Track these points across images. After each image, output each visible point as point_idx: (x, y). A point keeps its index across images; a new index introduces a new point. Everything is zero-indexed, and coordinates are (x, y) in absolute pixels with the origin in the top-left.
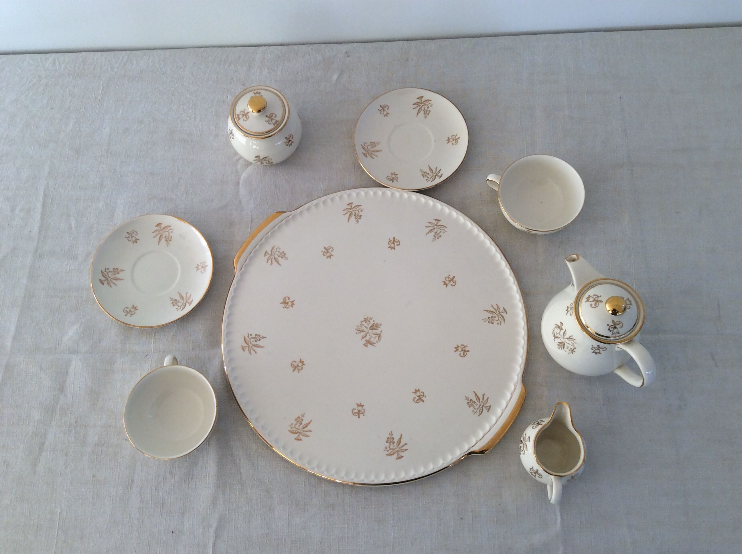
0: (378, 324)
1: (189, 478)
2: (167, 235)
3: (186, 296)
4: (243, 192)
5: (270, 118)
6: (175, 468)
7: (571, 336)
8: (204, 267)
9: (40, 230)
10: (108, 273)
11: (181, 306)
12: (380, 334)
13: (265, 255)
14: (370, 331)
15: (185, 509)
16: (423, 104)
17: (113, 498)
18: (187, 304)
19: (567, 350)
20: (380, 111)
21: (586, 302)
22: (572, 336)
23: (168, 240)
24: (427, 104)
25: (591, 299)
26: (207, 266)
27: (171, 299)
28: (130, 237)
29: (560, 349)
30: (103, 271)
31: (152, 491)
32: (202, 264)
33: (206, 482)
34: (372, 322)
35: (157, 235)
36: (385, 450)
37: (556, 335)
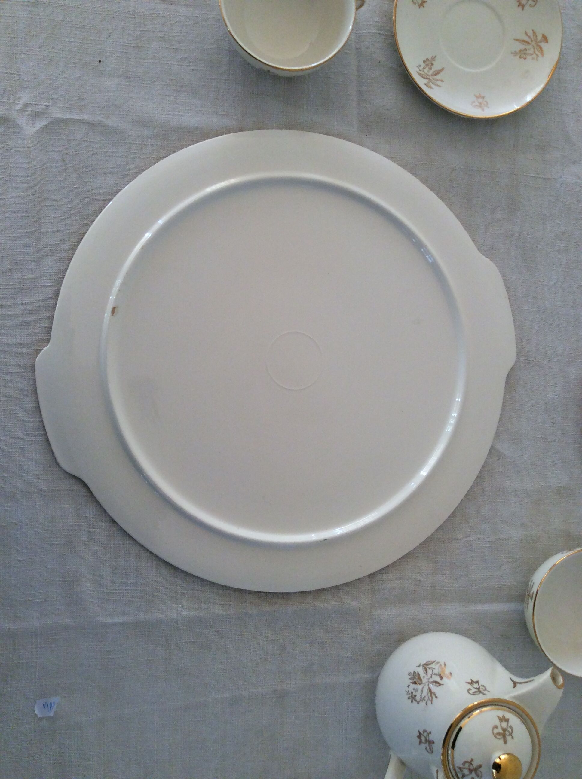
1: (175, 85)
2: (528, 52)
3: (438, 80)
7: (435, 695)
8: (480, 106)
11: (424, 72)
15: (132, 79)
18: (426, 81)
19: (410, 689)
21: (499, 717)
22: (436, 697)
23: (522, 54)
25: (504, 725)
26: (483, 110)
27: (434, 58)
29: (410, 677)
31: (159, 31)
32: (485, 103)
33: (169, 111)
35: (529, 37)
37: (429, 668)
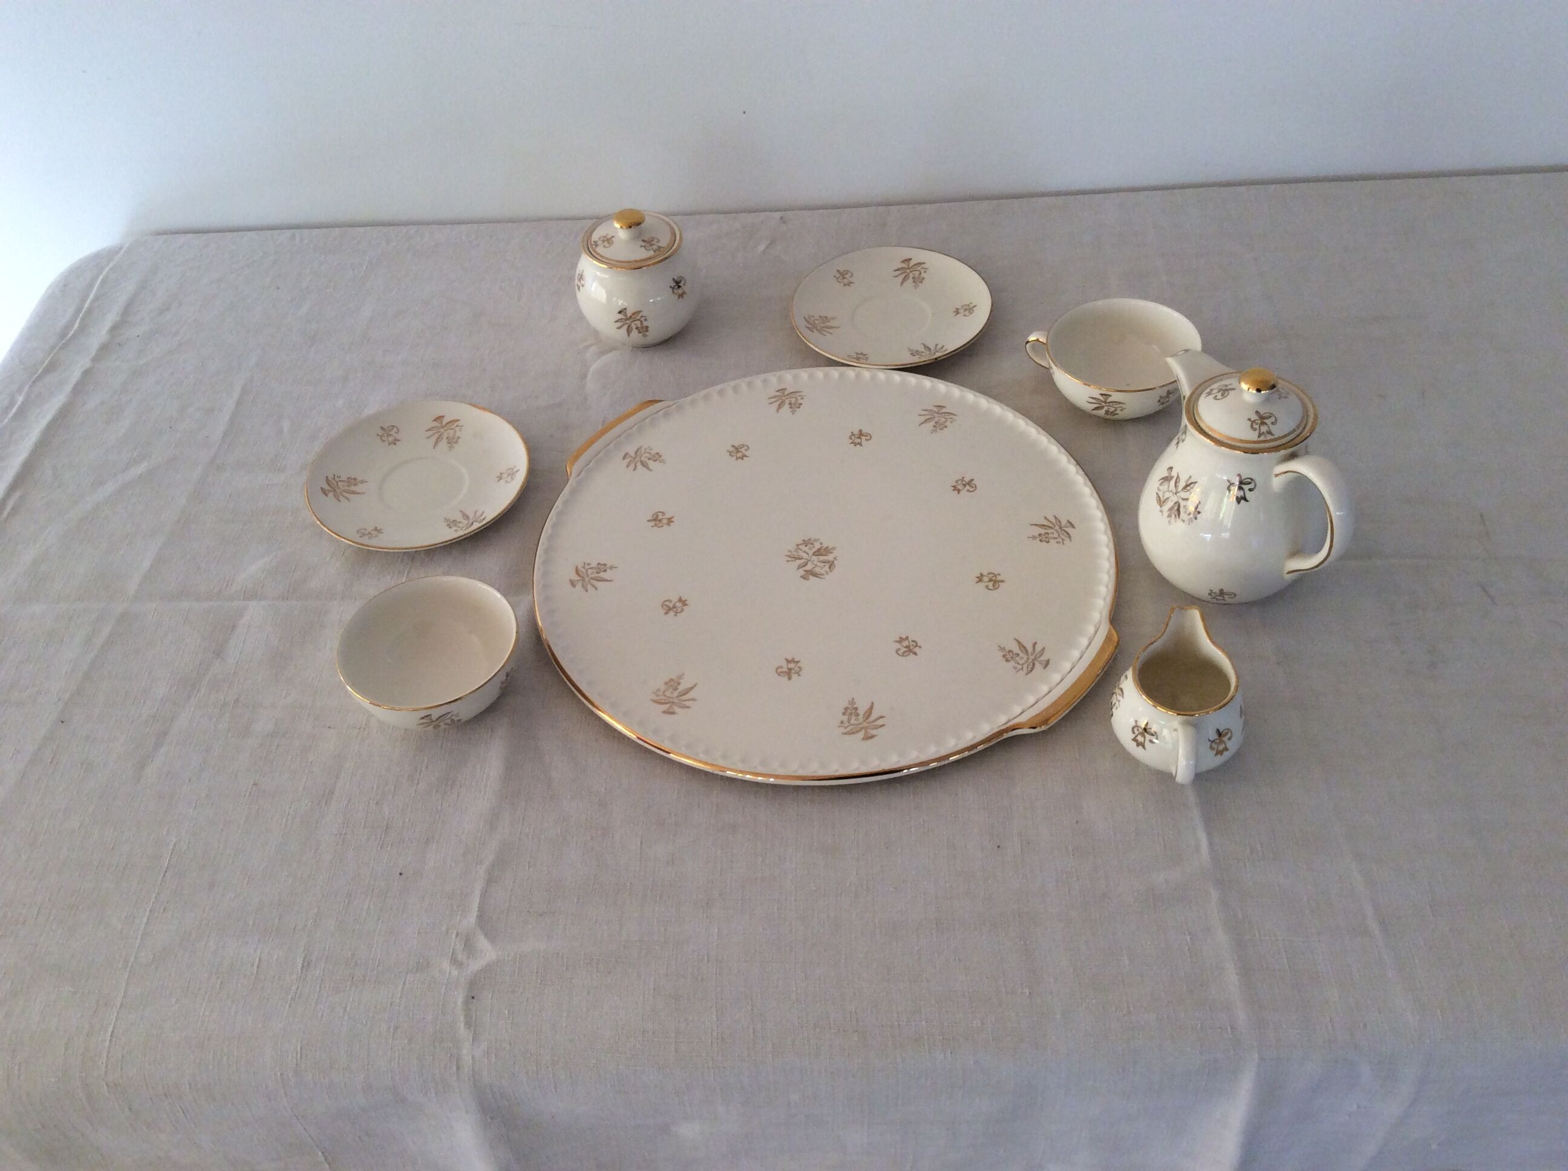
0: (829, 548)
1: (445, 787)
2: (451, 435)
3: (475, 515)
4: (591, 385)
5: (648, 243)
6: (421, 770)
7: (1188, 480)
8: (511, 475)
9: (225, 434)
10: (337, 482)
11: (464, 527)
12: (833, 562)
13: (624, 458)
14: (815, 558)
15: (431, 836)
16: (911, 270)
17: (287, 819)
19: (1186, 518)
20: (837, 278)
21: (1206, 397)
23: (452, 441)
24: (919, 268)
25: (1215, 391)
26: (517, 471)
27: (445, 520)
28: (386, 435)
29: (1172, 524)
30: (330, 478)
31: (368, 807)
32: (509, 470)
33: (480, 791)
34: (817, 546)
35: (433, 434)
36: (839, 726)
37: (1164, 497)
